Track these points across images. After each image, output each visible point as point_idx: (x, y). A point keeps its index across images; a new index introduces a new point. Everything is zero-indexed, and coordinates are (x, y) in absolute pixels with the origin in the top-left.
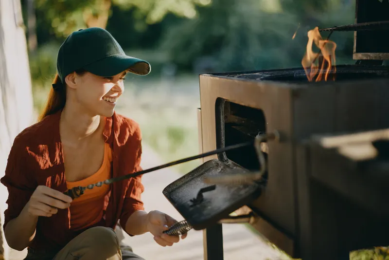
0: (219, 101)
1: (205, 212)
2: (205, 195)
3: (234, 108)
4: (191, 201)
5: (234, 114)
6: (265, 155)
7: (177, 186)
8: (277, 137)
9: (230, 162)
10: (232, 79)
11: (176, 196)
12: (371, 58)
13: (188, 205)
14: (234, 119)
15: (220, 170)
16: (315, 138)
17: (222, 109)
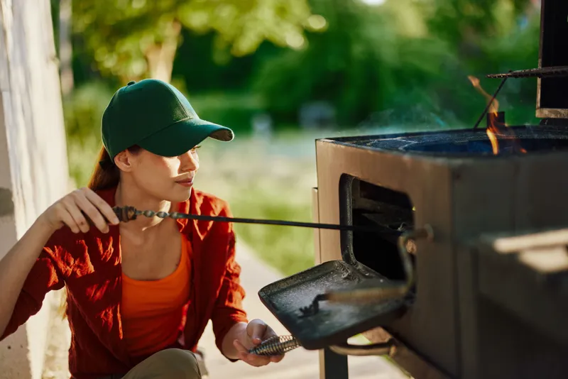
0: (344, 179)
1: (322, 327)
2: (322, 304)
3: (366, 188)
4: (301, 310)
5: (365, 197)
6: (412, 257)
7: (279, 288)
8: (431, 234)
9: (360, 266)
10: (363, 149)
11: (277, 302)
12: (562, 117)
13: (296, 315)
14: (365, 203)
15: (345, 276)
16: (485, 238)
17: (349, 190)
